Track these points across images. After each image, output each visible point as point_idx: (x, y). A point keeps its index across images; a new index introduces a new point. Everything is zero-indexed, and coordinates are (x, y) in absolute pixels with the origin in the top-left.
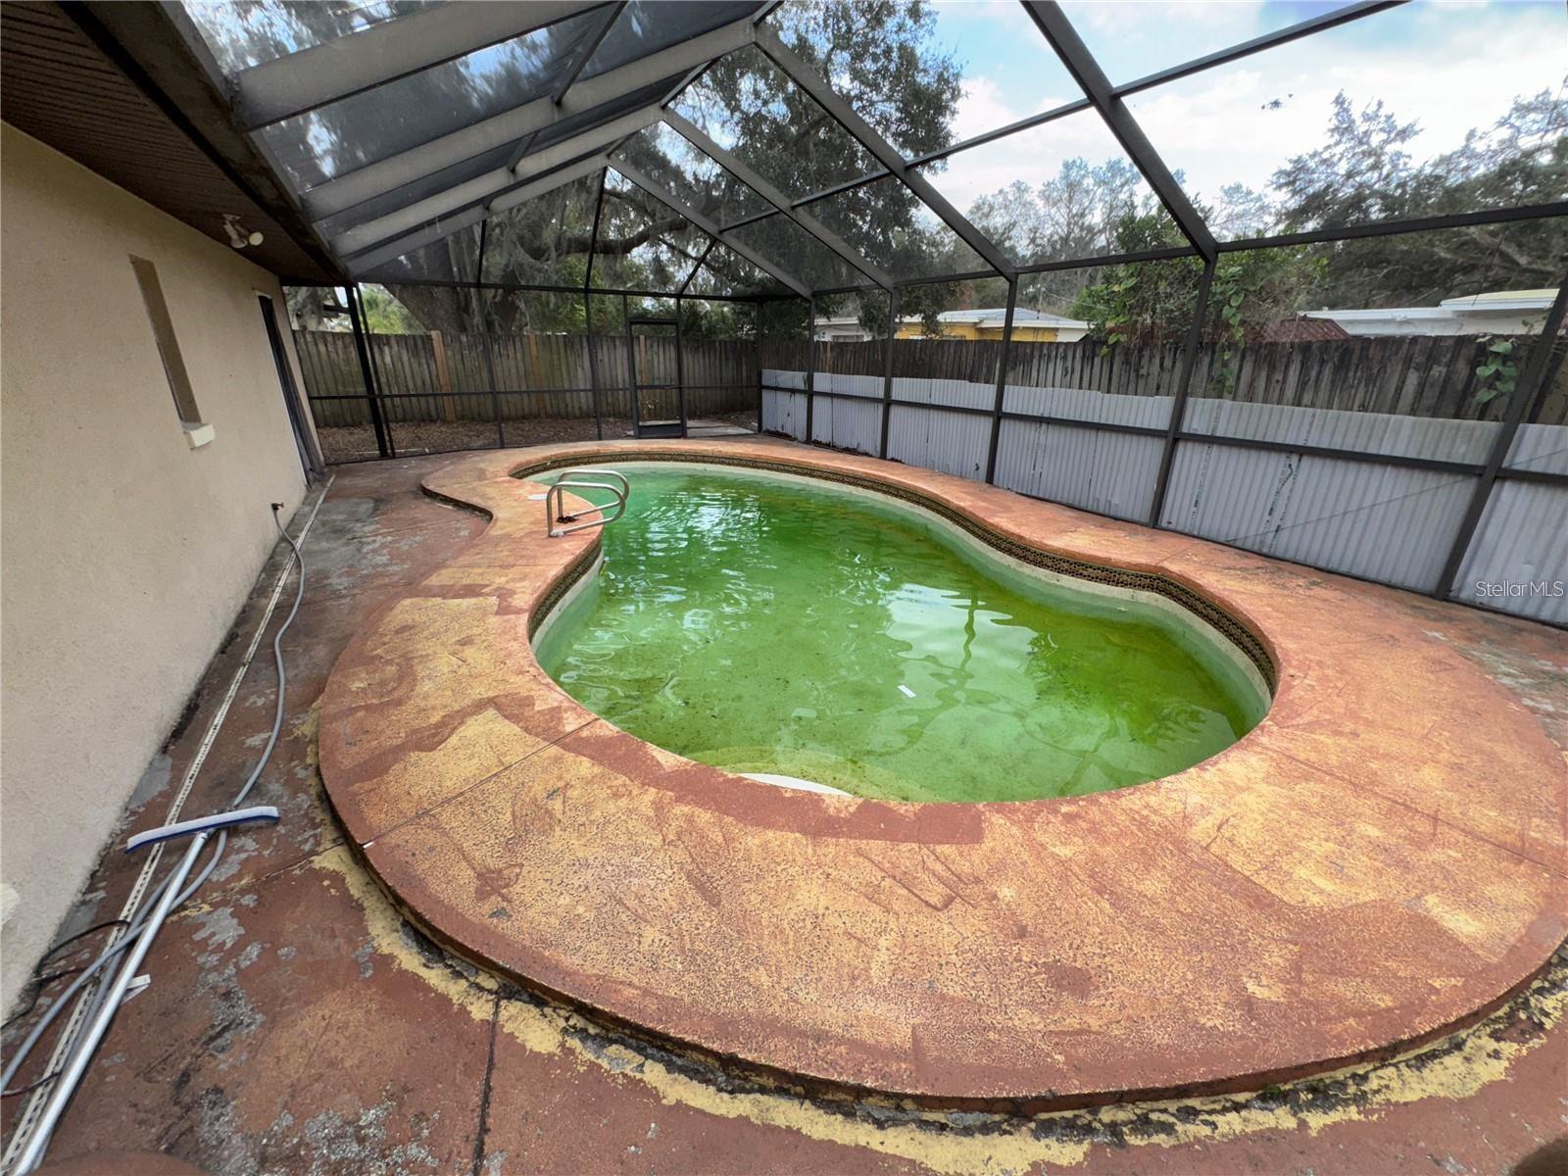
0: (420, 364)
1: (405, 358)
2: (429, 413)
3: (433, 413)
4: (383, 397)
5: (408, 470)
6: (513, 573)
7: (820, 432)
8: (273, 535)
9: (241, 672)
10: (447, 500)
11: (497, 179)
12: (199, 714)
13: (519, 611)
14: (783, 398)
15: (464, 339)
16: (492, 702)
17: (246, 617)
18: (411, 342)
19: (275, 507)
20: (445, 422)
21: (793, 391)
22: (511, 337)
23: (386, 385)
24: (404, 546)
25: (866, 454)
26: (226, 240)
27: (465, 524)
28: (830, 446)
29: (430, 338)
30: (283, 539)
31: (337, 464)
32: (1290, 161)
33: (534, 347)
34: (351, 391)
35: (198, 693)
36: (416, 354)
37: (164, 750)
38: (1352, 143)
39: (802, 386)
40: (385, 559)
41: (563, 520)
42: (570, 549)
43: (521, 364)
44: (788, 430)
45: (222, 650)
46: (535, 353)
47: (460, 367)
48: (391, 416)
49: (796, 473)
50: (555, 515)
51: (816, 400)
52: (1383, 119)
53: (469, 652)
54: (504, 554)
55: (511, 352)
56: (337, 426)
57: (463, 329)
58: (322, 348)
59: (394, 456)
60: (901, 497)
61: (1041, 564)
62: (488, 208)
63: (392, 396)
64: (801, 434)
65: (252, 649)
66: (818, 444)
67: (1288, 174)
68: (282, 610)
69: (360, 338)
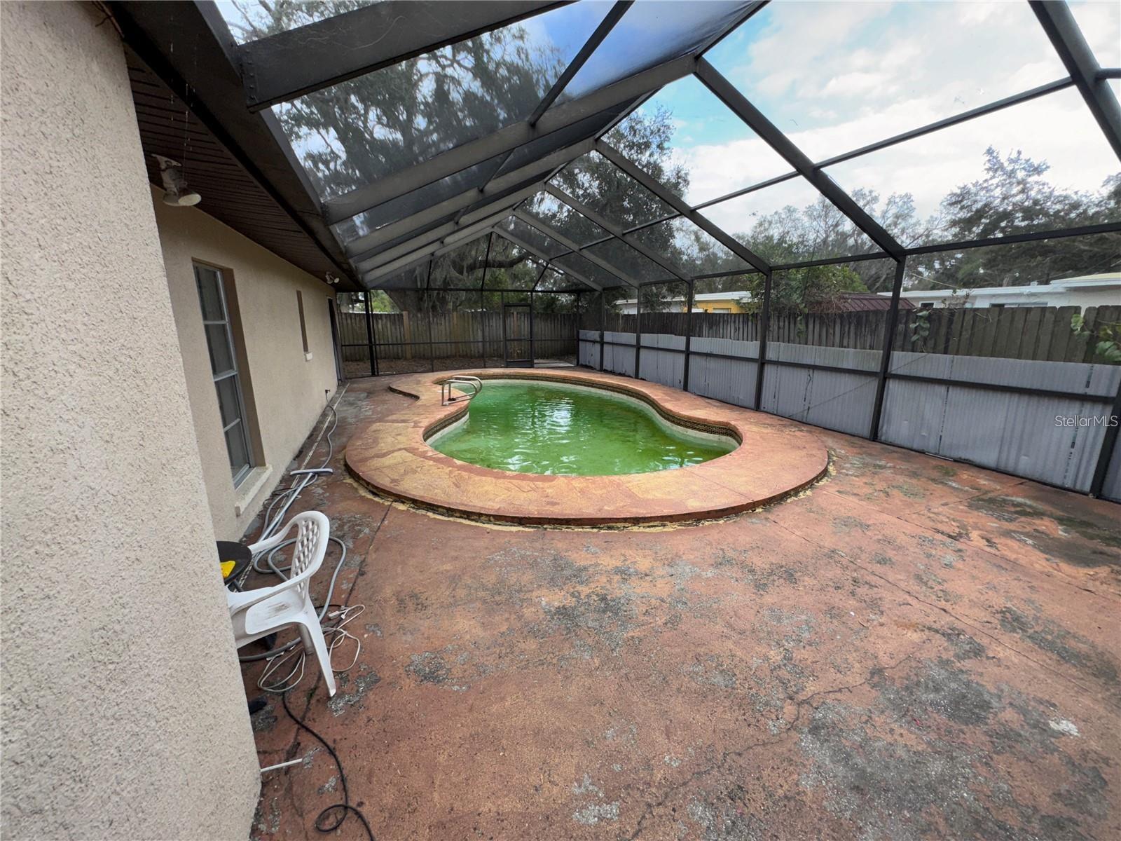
0: (396, 329)
1: (389, 326)
2: (398, 355)
3: (400, 355)
4: (376, 345)
5: (385, 381)
6: (422, 416)
7: (607, 366)
8: (325, 403)
9: (316, 444)
10: (400, 392)
11: (449, 227)
12: (304, 453)
13: (421, 427)
14: (589, 345)
15: (419, 315)
16: (405, 449)
17: (316, 430)
18: (392, 317)
19: (327, 391)
20: (406, 359)
21: (594, 342)
22: (443, 314)
23: (378, 339)
24: (379, 409)
25: (629, 376)
26: (325, 281)
27: (406, 402)
28: (612, 373)
29: (402, 315)
30: (328, 406)
31: (351, 379)
32: (959, 188)
33: (455, 319)
34: (360, 342)
35: (302, 448)
36: (394, 323)
37: (294, 459)
38: (1004, 177)
39: (598, 339)
40: (371, 413)
41: (450, 400)
42: (451, 409)
43: (448, 329)
44: (591, 364)
45: (309, 438)
46: (455, 322)
47: (416, 330)
48: (379, 356)
49: (585, 385)
50: (446, 397)
51: (605, 346)
52: (1023, 161)
53: (399, 437)
54: (421, 410)
55: (443, 323)
56: (352, 361)
57: (420, 310)
58: (349, 321)
59: (378, 375)
60: (634, 397)
61: (679, 424)
62: (442, 242)
63: (380, 345)
64: (598, 366)
65: (319, 438)
66: (606, 372)
67: (958, 196)
68: (329, 428)
69: (369, 317)
